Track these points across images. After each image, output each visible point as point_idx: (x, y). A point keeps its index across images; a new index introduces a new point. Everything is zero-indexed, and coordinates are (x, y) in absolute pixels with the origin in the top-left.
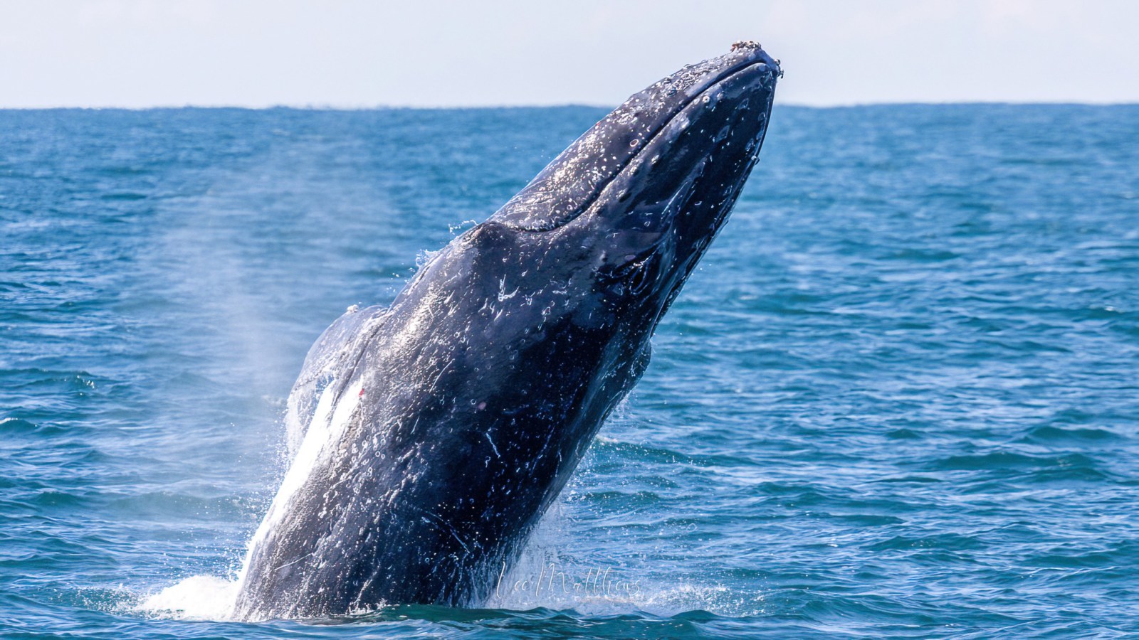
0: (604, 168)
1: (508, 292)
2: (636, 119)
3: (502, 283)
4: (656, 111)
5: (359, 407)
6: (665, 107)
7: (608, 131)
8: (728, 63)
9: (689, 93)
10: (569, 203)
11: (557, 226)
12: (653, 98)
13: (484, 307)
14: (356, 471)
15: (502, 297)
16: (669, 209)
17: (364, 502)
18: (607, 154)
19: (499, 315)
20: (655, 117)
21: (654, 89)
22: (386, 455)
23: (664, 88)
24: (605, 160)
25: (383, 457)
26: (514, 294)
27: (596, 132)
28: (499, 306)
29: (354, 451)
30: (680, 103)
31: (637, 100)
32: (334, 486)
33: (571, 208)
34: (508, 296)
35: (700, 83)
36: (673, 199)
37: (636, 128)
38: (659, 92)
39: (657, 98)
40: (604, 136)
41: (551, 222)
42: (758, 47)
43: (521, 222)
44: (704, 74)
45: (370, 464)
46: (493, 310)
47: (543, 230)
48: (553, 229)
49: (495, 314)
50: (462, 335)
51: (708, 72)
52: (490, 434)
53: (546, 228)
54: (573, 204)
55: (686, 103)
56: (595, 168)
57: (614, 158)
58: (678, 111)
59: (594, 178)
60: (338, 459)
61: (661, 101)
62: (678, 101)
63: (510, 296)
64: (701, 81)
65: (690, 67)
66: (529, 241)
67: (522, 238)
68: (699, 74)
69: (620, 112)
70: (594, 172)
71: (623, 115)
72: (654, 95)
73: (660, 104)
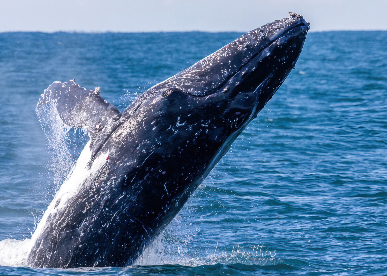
0: (230, 70)
1: (181, 123)
2: (246, 49)
3: (179, 118)
4: (256, 46)
5: (106, 164)
6: (260, 44)
7: (232, 53)
8: (289, 25)
9: (271, 38)
10: (213, 85)
11: (206, 95)
12: (254, 39)
13: (170, 128)
14: (103, 195)
15: (178, 125)
16: (256, 91)
17: (105, 209)
18: (232, 64)
19: (176, 133)
20: (255, 49)
21: (254, 34)
22: (118, 190)
23: (259, 34)
24: (231, 66)
25: (116, 191)
26: (184, 124)
27: (227, 51)
28: (177, 128)
29: (103, 185)
30: (267, 43)
31: (246, 39)
32: (91, 200)
33: (213, 87)
34: (180, 125)
35: (276, 34)
36: (259, 86)
37: (246, 52)
38: (257, 36)
39: (256, 39)
40: (230, 55)
41: (203, 93)
42: (301, 17)
43: (189, 90)
44: (278, 30)
45: (110, 193)
46: (173, 130)
47: (199, 96)
48: (204, 96)
49: (174, 132)
50: (158, 140)
51: (279, 29)
52: (166, 185)
53: (201, 95)
54: (214, 85)
55: (269, 44)
56: (226, 70)
57: (235, 66)
58: (265, 47)
59: (225, 74)
60: (94, 187)
61: (258, 41)
62: (266, 42)
63: (182, 125)
64: (276, 33)
65: (270, 24)
66: (193, 100)
67: (189, 98)
68: (275, 29)
69: (238, 43)
70: (225, 71)
71: (240, 46)
72: (254, 38)
73: (258, 42)
